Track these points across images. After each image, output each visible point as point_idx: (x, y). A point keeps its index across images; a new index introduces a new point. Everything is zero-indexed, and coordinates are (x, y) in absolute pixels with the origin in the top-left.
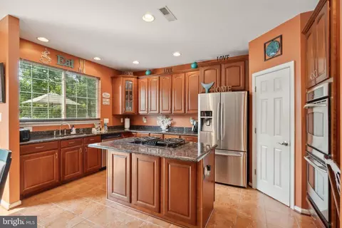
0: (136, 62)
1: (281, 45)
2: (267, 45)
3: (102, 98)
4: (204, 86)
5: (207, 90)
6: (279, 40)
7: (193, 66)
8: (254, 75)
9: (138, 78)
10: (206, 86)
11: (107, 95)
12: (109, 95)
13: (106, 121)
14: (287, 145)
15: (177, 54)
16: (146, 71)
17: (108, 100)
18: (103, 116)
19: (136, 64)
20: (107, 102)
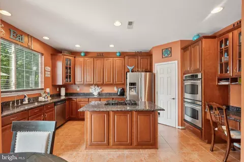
0: (78, 46)
1: (171, 52)
2: (163, 50)
3: (45, 71)
4: (129, 67)
5: (130, 71)
6: (170, 49)
7: (118, 54)
8: (156, 64)
9: (75, 57)
10: (130, 68)
11: (49, 69)
12: (50, 68)
13: (48, 90)
14: (174, 99)
15: (112, 46)
16: (81, 52)
17: (49, 73)
18: (46, 87)
19: (77, 47)
20: (49, 75)
